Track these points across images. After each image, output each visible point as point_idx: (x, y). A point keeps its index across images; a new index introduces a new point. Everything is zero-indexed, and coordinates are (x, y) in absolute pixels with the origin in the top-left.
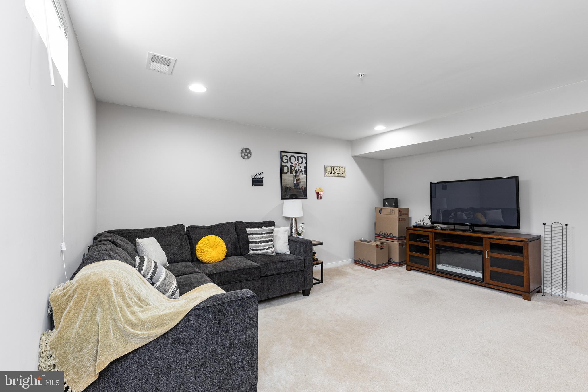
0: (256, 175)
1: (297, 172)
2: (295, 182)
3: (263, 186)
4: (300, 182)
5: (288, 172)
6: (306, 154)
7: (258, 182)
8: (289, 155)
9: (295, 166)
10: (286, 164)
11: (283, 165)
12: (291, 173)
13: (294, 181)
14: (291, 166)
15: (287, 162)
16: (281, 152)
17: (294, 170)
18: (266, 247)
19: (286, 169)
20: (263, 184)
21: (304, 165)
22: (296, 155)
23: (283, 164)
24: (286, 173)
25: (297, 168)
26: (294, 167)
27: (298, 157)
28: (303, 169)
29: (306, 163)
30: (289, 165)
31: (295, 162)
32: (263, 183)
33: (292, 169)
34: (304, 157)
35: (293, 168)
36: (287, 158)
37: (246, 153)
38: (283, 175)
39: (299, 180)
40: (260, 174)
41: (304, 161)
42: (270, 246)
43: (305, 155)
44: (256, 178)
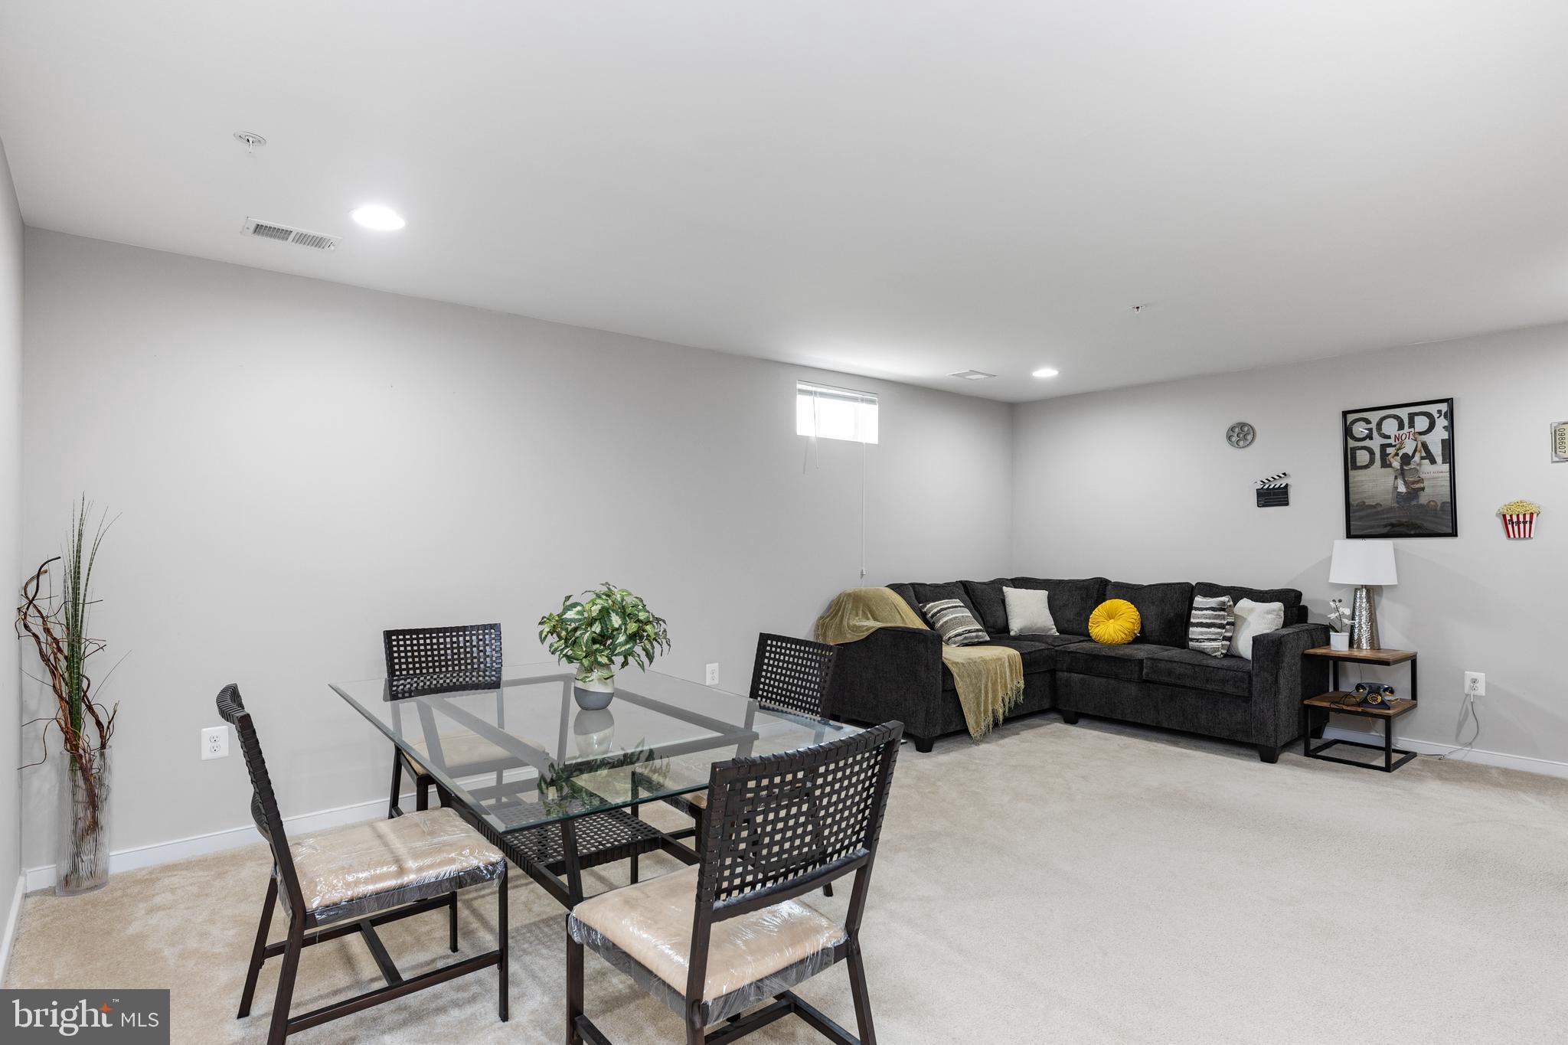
0: (1266, 481)
1: (1406, 459)
2: (1402, 489)
3: (1287, 504)
4: (1423, 489)
5: (1372, 461)
6: (1449, 401)
7: (1273, 496)
8: (1375, 417)
9: (1402, 444)
10: (1367, 443)
11: (1354, 448)
12: (1385, 464)
13: (1396, 488)
14: (1383, 447)
15: (1370, 437)
16: (1345, 414)
17: (1397, 454)
18: (1203, 637)
19: (1363, 457)
20: (1288, 501)
21: (1439, 434)
22: (1404, 413)
23: (1352, 443)
24: (1366, 467)
25: (1409, 447)
26: (1395, 446)
27: (1412, 417)
28: (1437, 450)
29: (1450, 428)
30: (1375, 444)
31: (1401, 432)
32: (1287, 498)
33: (1388, 452)
34: (1439, 412)
35: (1390, 450)
36: (1369, 426)
37: (1241, 434)
38: (1351, 473)
39: (1414, 482)
40: (1277, 478)
41: (1442, 422)
42: (1213, 637)
43: (1444, 407)
44: (1266, 487)
